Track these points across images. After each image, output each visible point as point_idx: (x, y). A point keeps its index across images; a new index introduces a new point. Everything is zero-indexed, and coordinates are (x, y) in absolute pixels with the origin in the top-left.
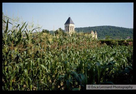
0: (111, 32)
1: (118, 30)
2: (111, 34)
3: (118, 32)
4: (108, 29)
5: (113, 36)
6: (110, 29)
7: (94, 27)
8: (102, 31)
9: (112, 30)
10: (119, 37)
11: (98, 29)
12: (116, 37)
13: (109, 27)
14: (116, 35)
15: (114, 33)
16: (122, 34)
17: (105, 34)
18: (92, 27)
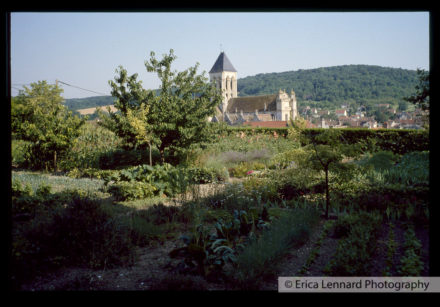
0: (365, 84)
1: (387, 79)
2: (367, 89)
3: (388, 84)
4: (358, 75)
5: (373, 98)
6: (364, 74)
7: (314, 71)
8: (339, 81)
9: (369, 76)
10: (390, 99)
11: (325, 75)
12: (380, 100)
13: (361, 69)
14: (381, 92)
15: (374, 88)
16: (400, 88)
17: (346, 90)
18: (308, 72)
